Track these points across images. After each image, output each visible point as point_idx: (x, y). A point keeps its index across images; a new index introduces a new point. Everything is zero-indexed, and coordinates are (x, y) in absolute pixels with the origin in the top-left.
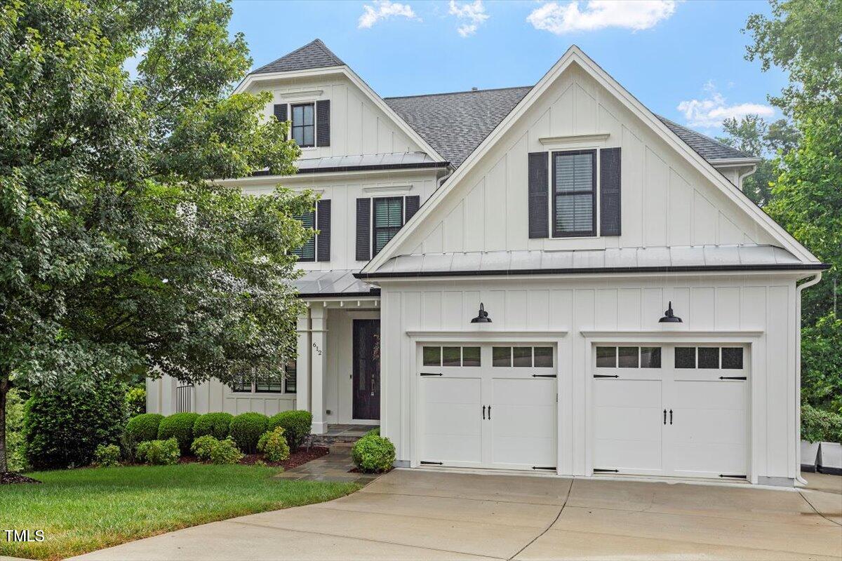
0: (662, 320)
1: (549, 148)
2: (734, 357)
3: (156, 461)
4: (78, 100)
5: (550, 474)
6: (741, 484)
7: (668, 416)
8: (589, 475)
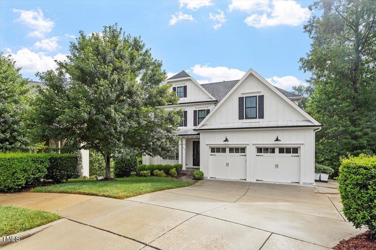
0: (275, 141)
1: (244, 96)
2: (295, 150)
3: (145, 176)
4: (126, 88)
5: (244, 181)
6: (298, 185)
7: (277, 166)
8: (255, 181)
